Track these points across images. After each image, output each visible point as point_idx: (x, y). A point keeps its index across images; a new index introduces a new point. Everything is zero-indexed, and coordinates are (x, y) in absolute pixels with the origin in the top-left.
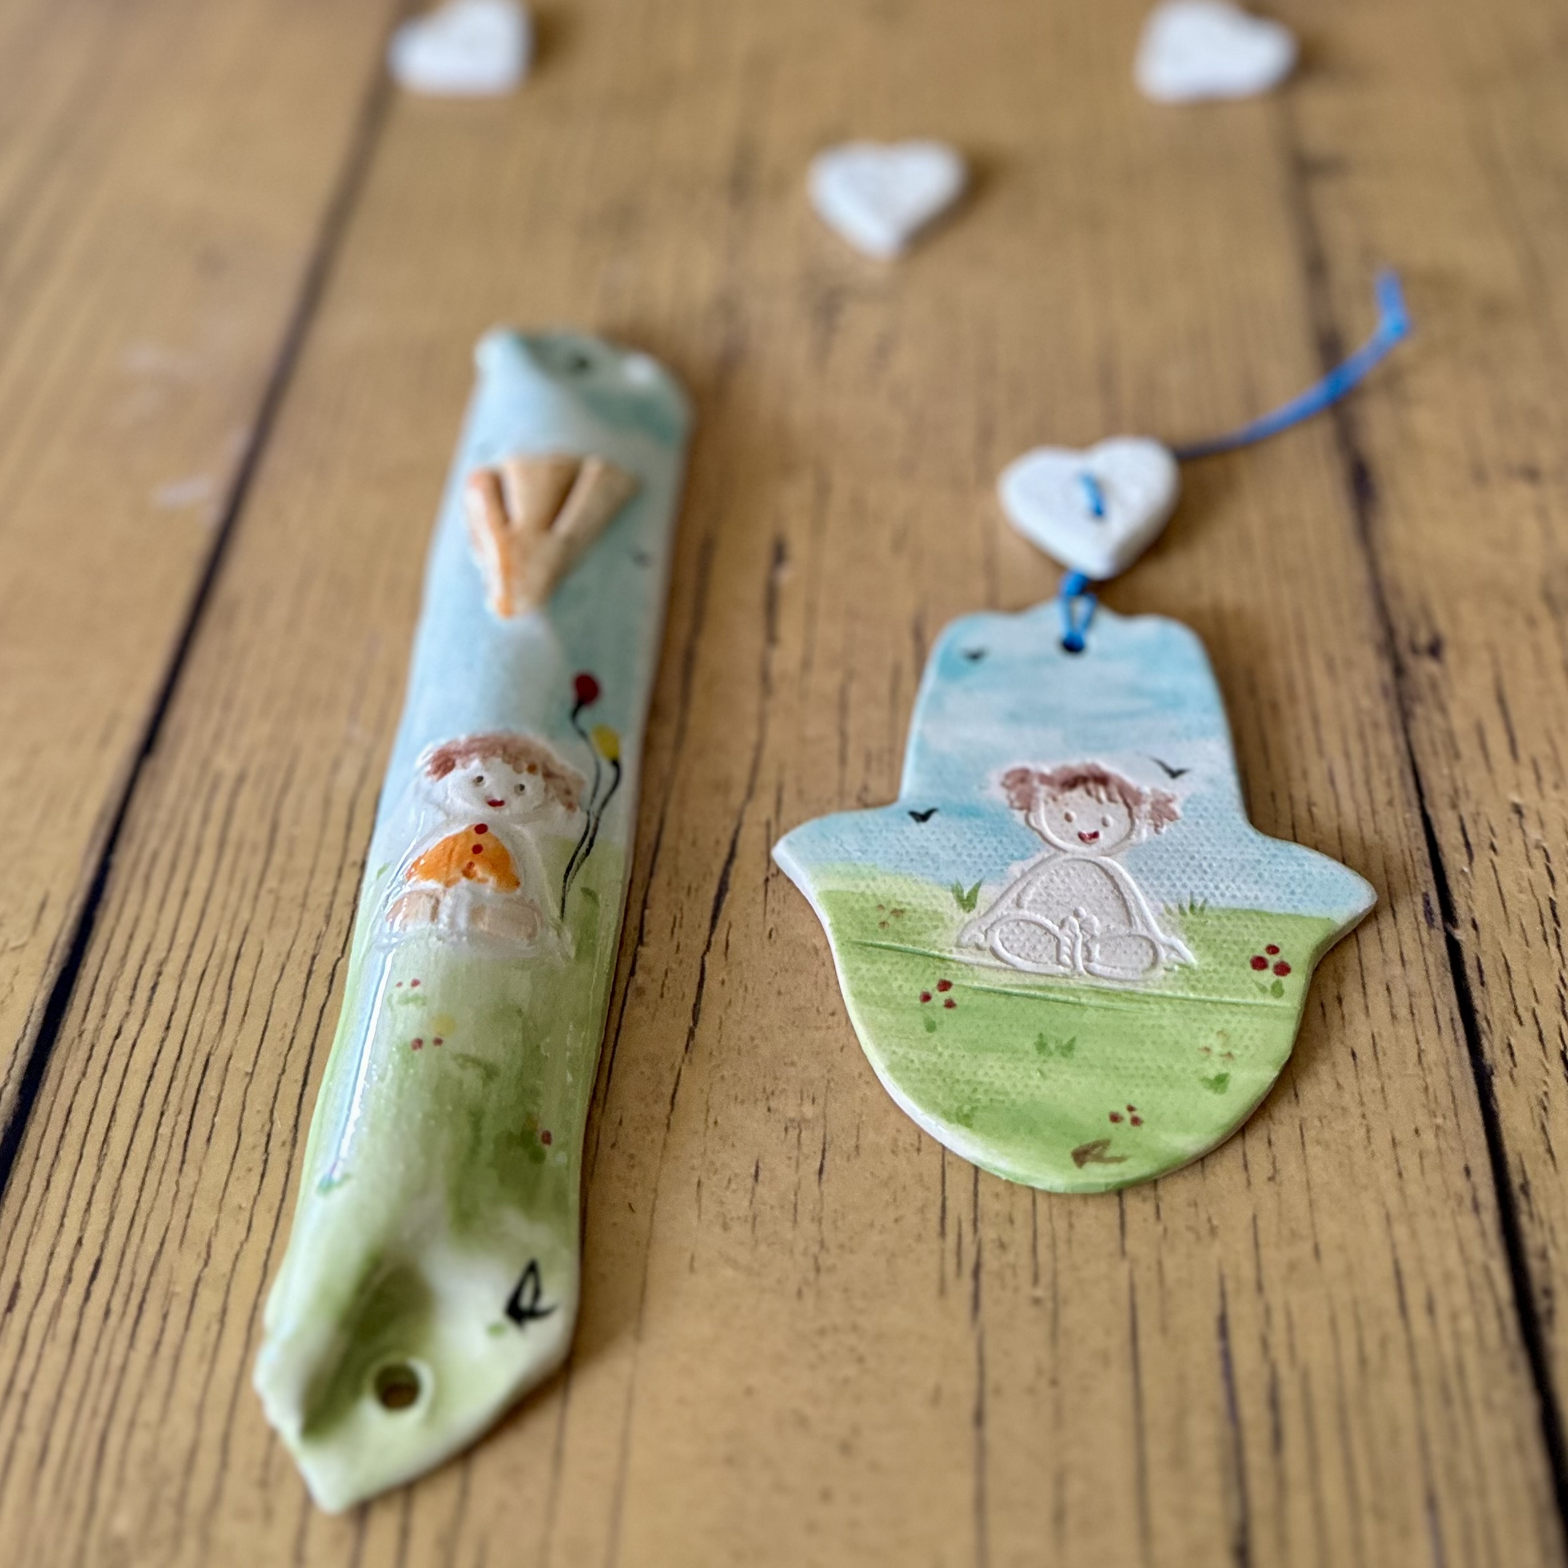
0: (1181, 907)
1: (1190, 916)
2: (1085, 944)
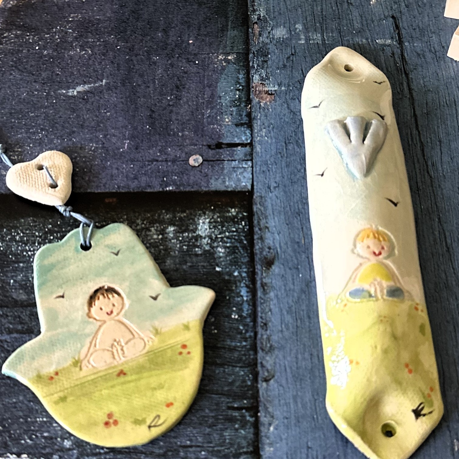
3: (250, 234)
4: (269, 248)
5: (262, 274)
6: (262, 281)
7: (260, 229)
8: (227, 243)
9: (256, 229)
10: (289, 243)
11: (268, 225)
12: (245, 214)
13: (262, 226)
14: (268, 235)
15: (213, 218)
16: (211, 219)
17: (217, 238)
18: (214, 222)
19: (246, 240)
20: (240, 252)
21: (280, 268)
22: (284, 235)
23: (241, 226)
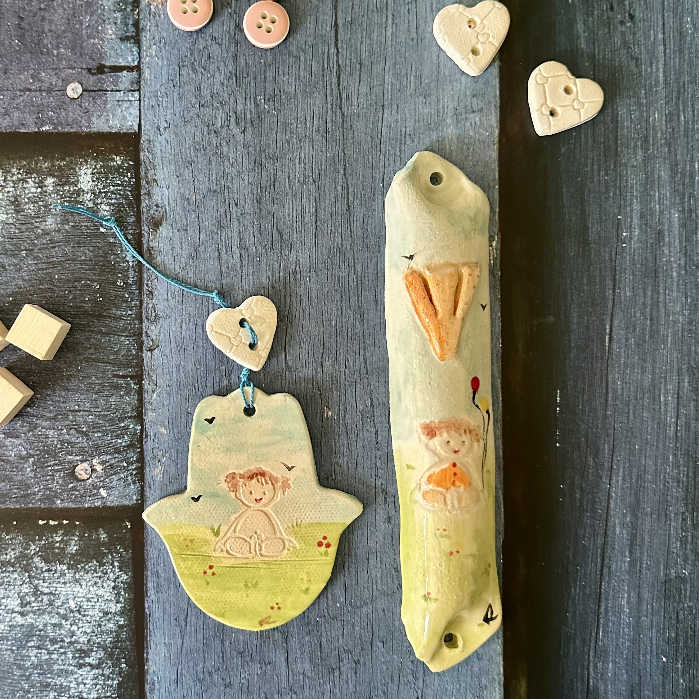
0: (293, 525)
1: (296, 528)
2: (259, 544)
3: (137, 188)
4: (157, 206)
5: (149, 237)
6: (149, 244)
7: (148, 183)
8: (112, 199)
9: (143, 182)
10: (178, 200)
11: (156, 178)
12: (132, 163)
13: (150, 178)
14: (156, 190)
15: (96, 167)
16: (94, 169)
17: (100, 192)
18: (98, 173)
19: (132, 195)
20: (126, 210)
21: (168, 229)
22: (173, 190)
23: (126, 179)
